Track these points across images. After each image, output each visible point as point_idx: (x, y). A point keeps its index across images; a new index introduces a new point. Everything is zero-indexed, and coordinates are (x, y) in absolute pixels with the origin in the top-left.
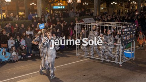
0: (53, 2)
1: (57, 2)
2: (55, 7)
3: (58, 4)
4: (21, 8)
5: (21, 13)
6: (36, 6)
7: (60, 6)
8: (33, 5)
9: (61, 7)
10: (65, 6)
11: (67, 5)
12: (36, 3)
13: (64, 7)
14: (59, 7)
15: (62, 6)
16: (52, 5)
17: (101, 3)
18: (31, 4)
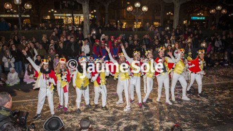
0: (192, 12)
1: (197, 12)
2: (194, 18)
3: (198, 14)
4: (156, 18)
5: (156, 23)
6: (173, 16)
7: (200, 16)
8: (170, 15)
9: (201, 18)
10: (206, 17)
11: (208, 15)
12: (173, 12)
13: (204, 18)
14: (198, 18)
15: (203, 16)
16: (191, 15)
18: (168, 14)
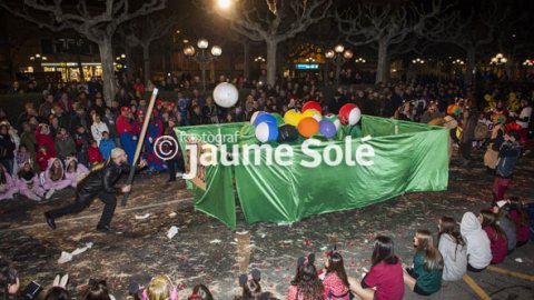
0: (297, 56)
1: (305, 57)
2: (300, 66)
3: (307, 60)
6: (265, 63)
7: (310, 63)
8: (260, 61)
9: (313, 67)
10: (320, 65)
11: (324, 62)
12: (265, 57)
13: (317, 66)
14: (308, 67)
15: (314, 63)
16: (295, 61)
17: (392, 61)
18: (256, 60)
